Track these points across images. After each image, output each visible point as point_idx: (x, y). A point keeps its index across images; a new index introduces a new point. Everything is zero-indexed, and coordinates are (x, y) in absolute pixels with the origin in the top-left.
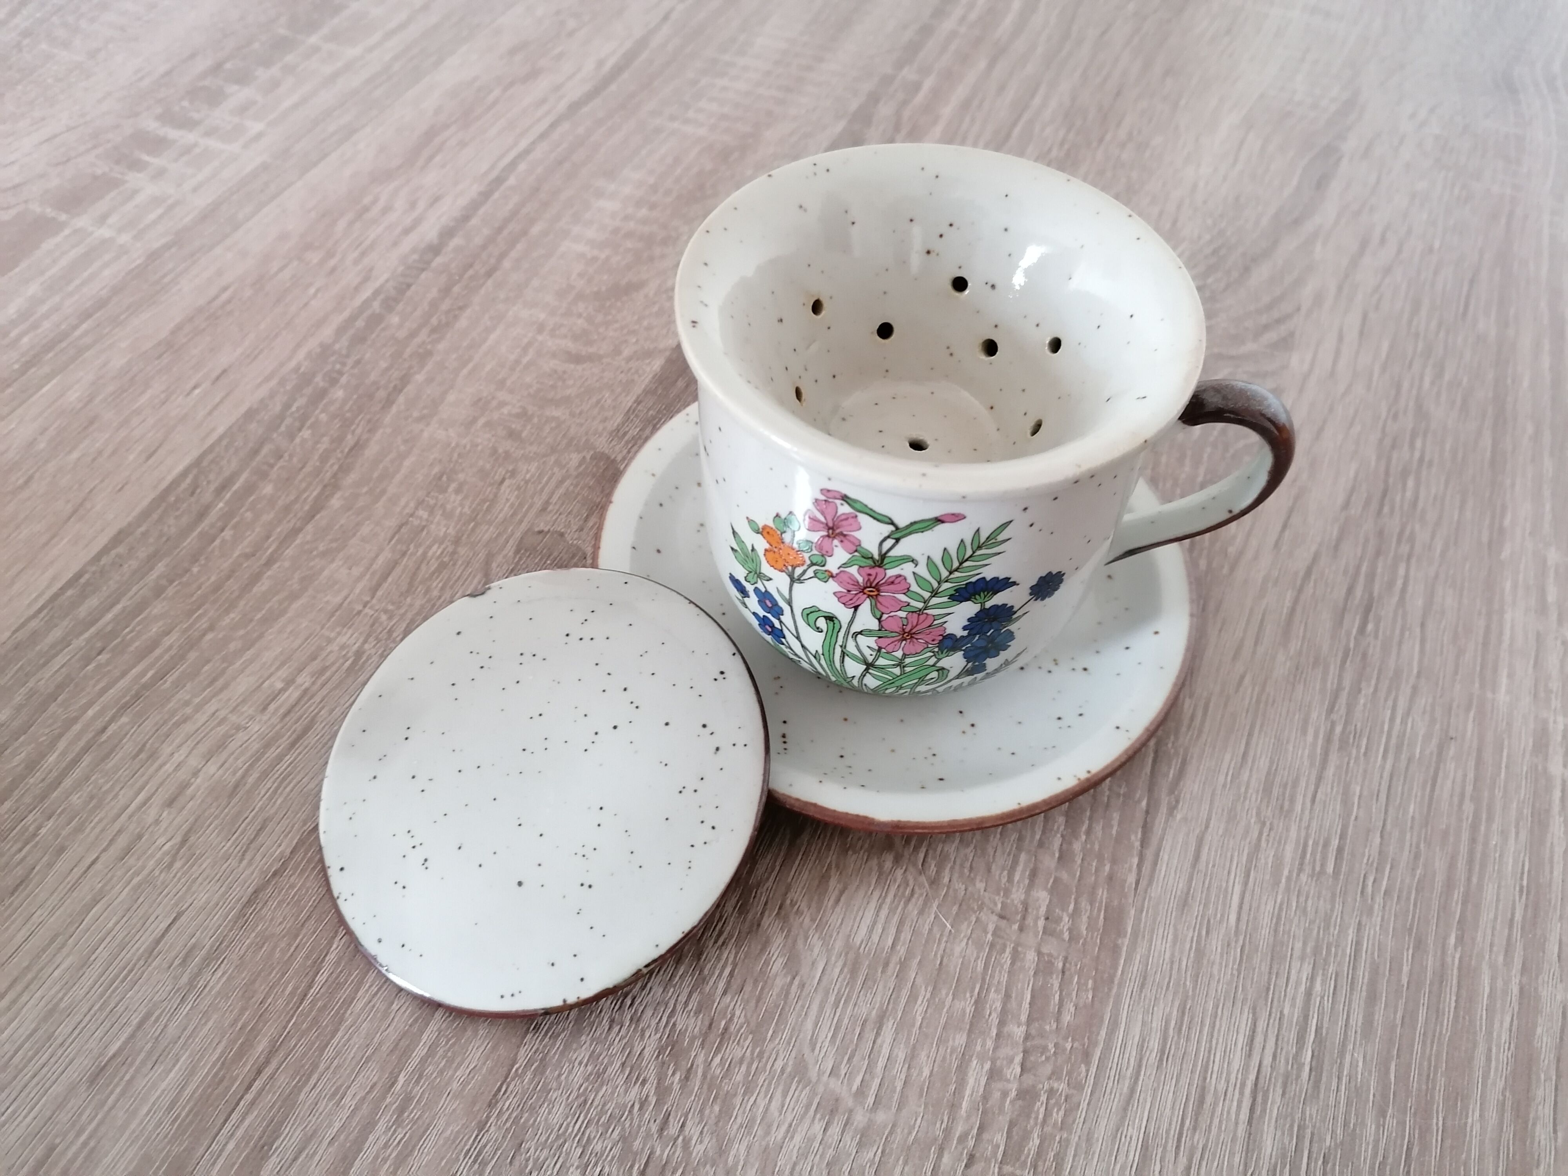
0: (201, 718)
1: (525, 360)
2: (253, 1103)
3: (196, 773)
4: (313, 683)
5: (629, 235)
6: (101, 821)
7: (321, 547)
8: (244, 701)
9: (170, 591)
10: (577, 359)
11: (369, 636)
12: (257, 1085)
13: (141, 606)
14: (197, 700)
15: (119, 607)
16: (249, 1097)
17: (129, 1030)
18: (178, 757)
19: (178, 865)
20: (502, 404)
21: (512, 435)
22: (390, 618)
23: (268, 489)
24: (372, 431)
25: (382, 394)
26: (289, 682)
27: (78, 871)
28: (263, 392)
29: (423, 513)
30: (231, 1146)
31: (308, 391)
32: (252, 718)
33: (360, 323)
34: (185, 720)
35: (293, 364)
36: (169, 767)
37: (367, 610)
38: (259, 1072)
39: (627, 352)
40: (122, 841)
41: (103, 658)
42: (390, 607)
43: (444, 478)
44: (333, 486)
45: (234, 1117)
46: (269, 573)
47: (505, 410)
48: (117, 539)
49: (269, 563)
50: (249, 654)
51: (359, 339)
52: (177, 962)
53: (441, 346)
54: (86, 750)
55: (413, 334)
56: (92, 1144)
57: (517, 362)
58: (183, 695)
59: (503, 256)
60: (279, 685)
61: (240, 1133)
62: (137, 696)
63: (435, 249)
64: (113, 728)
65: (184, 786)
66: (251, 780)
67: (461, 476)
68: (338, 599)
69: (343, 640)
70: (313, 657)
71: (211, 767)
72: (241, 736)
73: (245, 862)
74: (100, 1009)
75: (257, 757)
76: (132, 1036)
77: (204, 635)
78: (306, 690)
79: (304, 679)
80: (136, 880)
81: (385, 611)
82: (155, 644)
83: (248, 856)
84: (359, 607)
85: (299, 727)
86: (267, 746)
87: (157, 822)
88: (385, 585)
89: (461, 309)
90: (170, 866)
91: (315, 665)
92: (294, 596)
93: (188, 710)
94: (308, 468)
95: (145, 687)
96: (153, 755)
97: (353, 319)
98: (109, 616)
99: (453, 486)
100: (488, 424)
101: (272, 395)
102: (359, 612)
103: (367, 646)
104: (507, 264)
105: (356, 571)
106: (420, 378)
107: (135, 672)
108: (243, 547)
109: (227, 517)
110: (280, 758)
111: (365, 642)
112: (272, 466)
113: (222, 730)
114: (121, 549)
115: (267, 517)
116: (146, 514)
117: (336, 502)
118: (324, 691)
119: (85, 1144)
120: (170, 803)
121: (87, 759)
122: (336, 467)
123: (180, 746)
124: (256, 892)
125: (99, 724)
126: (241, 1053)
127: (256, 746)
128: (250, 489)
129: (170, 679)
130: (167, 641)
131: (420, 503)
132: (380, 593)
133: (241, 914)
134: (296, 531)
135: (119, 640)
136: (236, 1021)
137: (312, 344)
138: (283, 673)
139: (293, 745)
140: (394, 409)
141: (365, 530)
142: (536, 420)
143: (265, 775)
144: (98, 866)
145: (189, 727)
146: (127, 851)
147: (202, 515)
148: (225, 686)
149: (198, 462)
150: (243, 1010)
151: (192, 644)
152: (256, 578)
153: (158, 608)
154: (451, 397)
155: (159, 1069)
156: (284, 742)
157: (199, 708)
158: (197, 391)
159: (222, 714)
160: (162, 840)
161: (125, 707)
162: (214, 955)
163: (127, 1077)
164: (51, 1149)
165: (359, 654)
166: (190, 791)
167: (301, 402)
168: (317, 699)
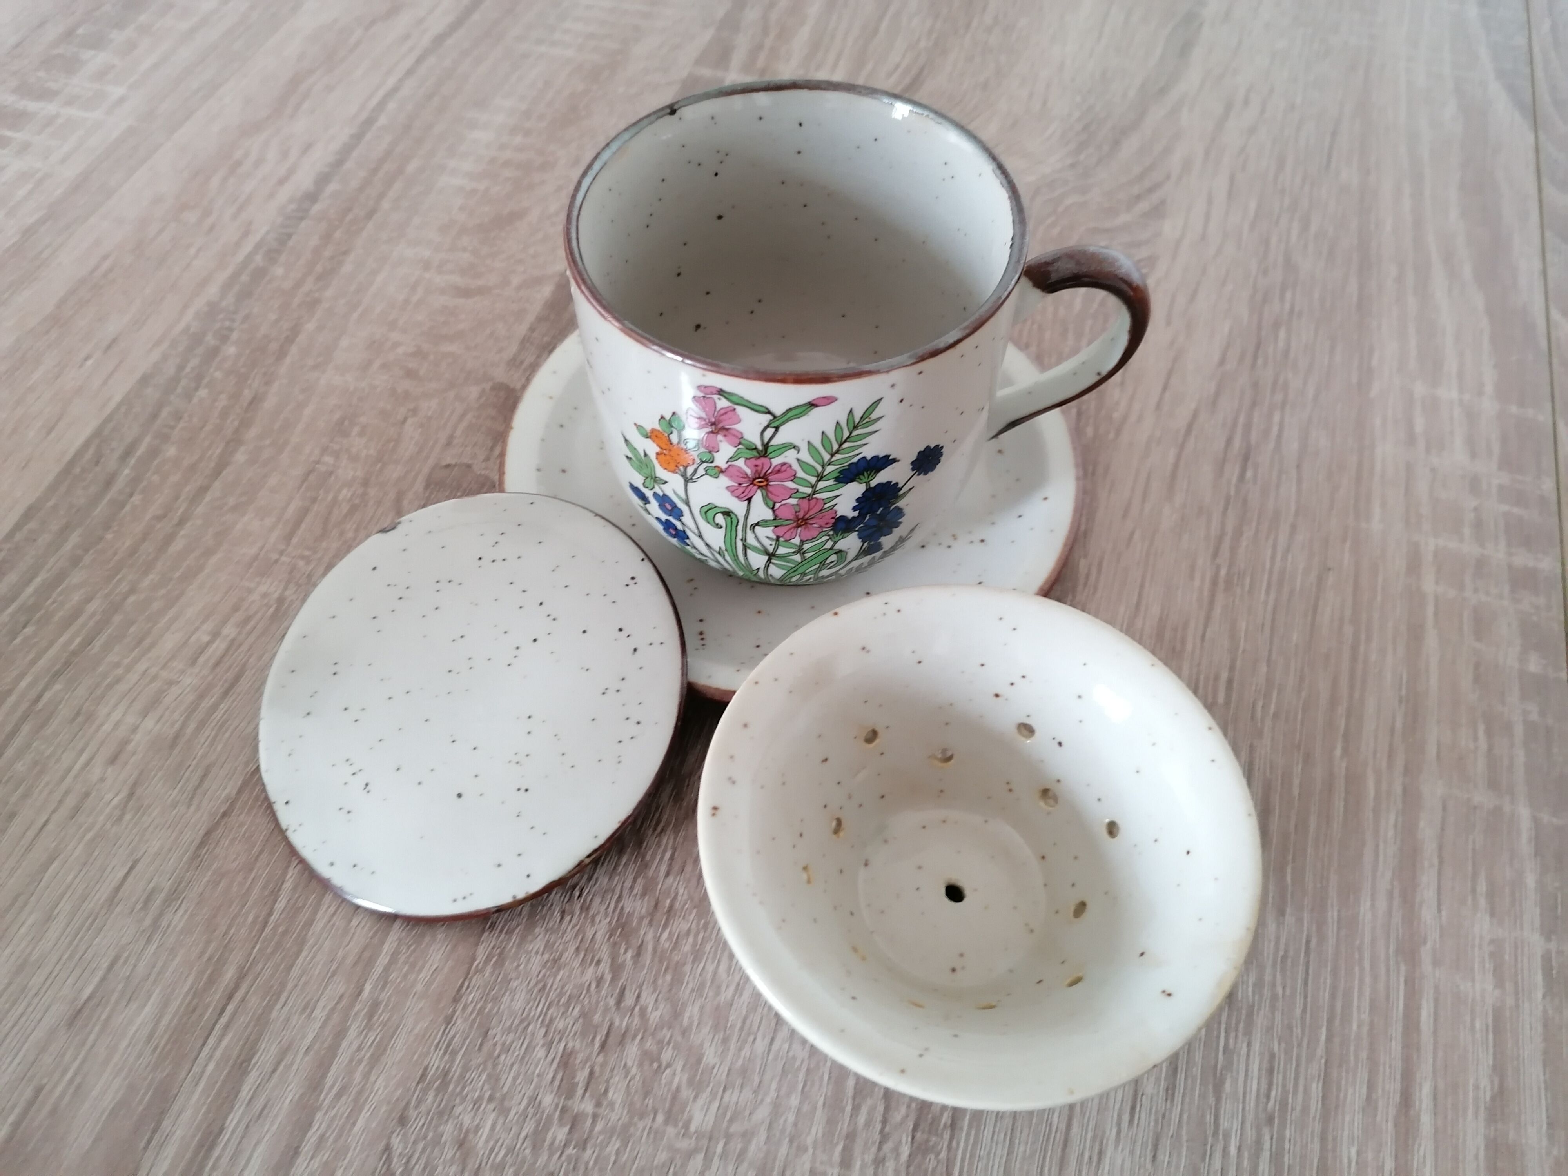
0: (133, 677)
1: (415, 299)
2: (227, 1026)
3: (135, 729)
4: (239, 633)
5: (506, 164)
6: (47, 784)
7: (232, 501)
8: (173, 658)
9: (87, 559)
10: (466, 293)
11: (288, 582)
12: (230, 1008)
13: (60, 577)
14: (126, 661)
15: (38, 580)
16: (224, 1020)
17: (100, 974)
18: (116, 716)
19: (128, 817)
20: (396, 345)
21: (410, 374)
22: (308, 563)
23: (171, 451)
24: (268, 383)
25: (274, 346)
26: (215, 634)
27: (31, 834)
28: (155, 356)
29: (328, 459)
30: (211, 1067)
31: (200, 350)
32: (183, 672)
33: (244, 278)
34: (118, 681)
35: (181, 326)
36: (107, 727)
37: (284, 559)
38: (230, 997)
39: (516, 281)
40: (71, 801)
41: (28, 630)
42: (307, 553)
43: (346, 423)
44: (235, 441)
45: (211, 1041)
46: (182, 533)
47: (400, 350)
48: (28, 515)
49: (181, 523)
50: (171, 613)
51: (245, 294)
52: (139, 907)
53: (329, 293)
54: (24, 718)
55: (298, 284)
56: (78, 1080)
57: (407, 301)
58: (112, 657)
59: (381, 196)
60: (206, 638)
61: (218, 1053)
62: (67, 664)
63: (312, 197)
64: (47, 696)
65: (124, 743)
66: (189, 730)
67: (363, 420)
68: (253, 551)
69: (263, 589)
70: (236, 608)
71: (149, 723)
72: (175, 690)
73: (193, 808)
74: (70, 958)
75: (193, 708)
76: (103, 979)
77: (125, 598)
78: (233, 641)
79: (229, 631)
80: (88, 836)
81: (302, 557)
82: (77, 613)
83: (195, 802)
84: (275, 556)
85: (230, 675)
86: (201, 697)
87: (102, 779)
88: (299, 532)
89: (345, 253)
90: (120, 818)
91: (239, 616)
92: (209, 552)
93: (119, 671)
94: (209, 427)
95: (74, 653)
96: (90, 717)
97: (236, 275)
98: (30, 590)
99: (356, 430)
100: (384, 366)
101: (165, 358)
102: (276, 561)
103: (287, 593)
104: (386, 205)
105: (269, 521)
106: (310, 326)
107: (62, 640)
108: (153, 510)
109: (135, 481)
110: (215, 707)
111: (285, 589)
112: (173, 428)
113: (156, 686)
114: (32, 525)
115: (175, 478)
116: (53, 488)
117: (240, 457)
118: (251, 639)
119: (71, 1081)
120: (113, 760)
121: (26, 728)
122: (236, 423)
123: (116, 706)
124: (208, 833)
125: (33, 694)
126: (212, 981)
127: (191, 698)
128: (154, 452)
129: (98, 643)
130: (91, 607)
131: (325, 450)
132: (295, 540)
133: (196, 856)
134: (204, 489)
135: (42, 612)
136: (202, 953)
137: (199, 303)
138: (209, 626)
139: (226, 693)
140: (288, 360)
141: (273, 481)
142: (432, 357)
143: (202, 724)
144: (50, 827)
145: (122, 688)
146: (76, 810)
147: (108, 483)
148: (153, 645)
149: (97, 433)
150: (208, 942)
151: (115, 607)
152: (169, 539)
153: (76, 577)
154: (344, 343)
155: (134, 1006)
156: (217, 691)
157: (129, 669)
158: (89, 362)
159: (153, 671)
160: (109, 796)
161: (56, 675)
162: (174, 896)
163: (104, 1017)
164: (39, 1090)
165: (281, 600)
166: (130, 747)
167: (194, 362)
168: (244, 648)
